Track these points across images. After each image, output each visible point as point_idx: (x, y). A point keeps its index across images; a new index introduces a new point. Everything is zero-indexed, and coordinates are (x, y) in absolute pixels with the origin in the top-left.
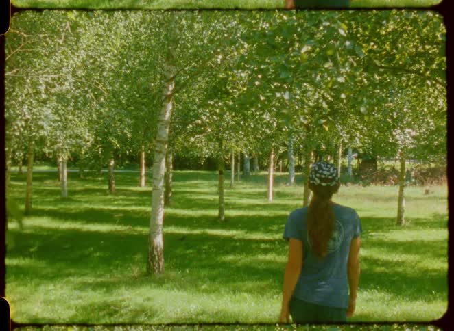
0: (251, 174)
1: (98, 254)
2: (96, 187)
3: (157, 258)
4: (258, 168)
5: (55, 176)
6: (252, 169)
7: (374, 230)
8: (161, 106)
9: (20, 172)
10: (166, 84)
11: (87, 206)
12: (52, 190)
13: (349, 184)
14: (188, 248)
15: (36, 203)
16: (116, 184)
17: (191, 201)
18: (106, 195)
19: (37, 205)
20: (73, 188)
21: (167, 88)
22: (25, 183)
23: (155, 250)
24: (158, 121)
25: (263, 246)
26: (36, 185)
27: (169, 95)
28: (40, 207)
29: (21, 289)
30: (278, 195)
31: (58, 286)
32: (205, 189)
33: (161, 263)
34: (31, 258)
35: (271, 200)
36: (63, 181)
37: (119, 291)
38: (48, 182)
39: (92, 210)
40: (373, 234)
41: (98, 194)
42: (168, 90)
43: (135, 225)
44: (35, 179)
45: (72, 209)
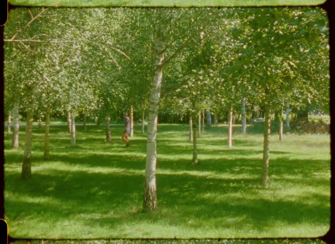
0: (212, 126)
1: (102, 193)
2: (97, 137)
3: (151, 198)
4: (217, 121)
5: (66, 129)
6: (213, 122)
7: (316, 171)
8: (153, 74)
9: (40, 126)
10: (157, 57)
11: (91, 152)
12: (63, 140)
13: (288, 133)
14: (172, 187)
15: (52, 150)
16: (112, 135)
17: (169, 147)
18: (104, 143)
19: (53, 151)
20: (79, 138)
21: (159, 60)
22: (44, 135)
23: (149, 191)
24: (152, 87)
25: (232, 185)
26: (52, 136)
27: (160, 65)
28: (55, 154)
29: (42, 224)
30: (236, 142)
31: (72, 222)
32: (179, 138)
33: (155, 202)
34: (49, 196)
35: (231, 146)
36: (72, 133)
37: (122, 227)
38: (61, 133)
39: (95, 155)
40: (316, 173)
41: (98, 142)
42: (159, 61)
43: (129, 168)
44: (51, 132)
45: (80, 155)
